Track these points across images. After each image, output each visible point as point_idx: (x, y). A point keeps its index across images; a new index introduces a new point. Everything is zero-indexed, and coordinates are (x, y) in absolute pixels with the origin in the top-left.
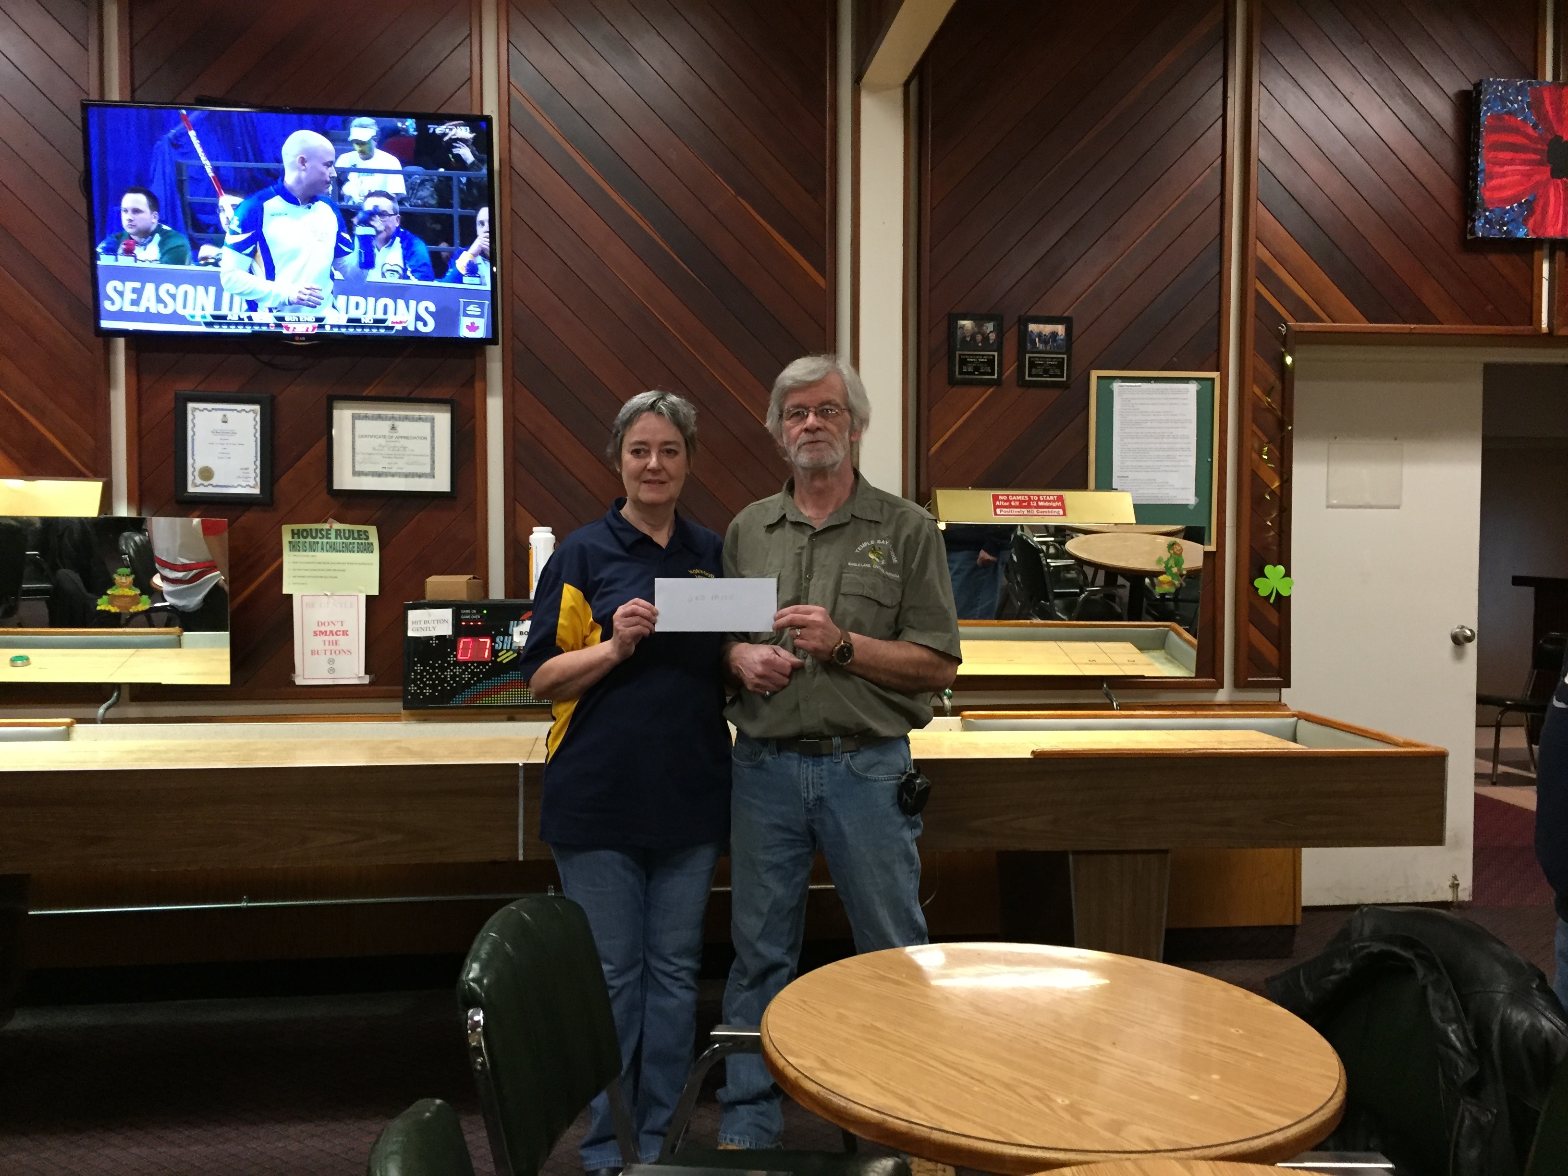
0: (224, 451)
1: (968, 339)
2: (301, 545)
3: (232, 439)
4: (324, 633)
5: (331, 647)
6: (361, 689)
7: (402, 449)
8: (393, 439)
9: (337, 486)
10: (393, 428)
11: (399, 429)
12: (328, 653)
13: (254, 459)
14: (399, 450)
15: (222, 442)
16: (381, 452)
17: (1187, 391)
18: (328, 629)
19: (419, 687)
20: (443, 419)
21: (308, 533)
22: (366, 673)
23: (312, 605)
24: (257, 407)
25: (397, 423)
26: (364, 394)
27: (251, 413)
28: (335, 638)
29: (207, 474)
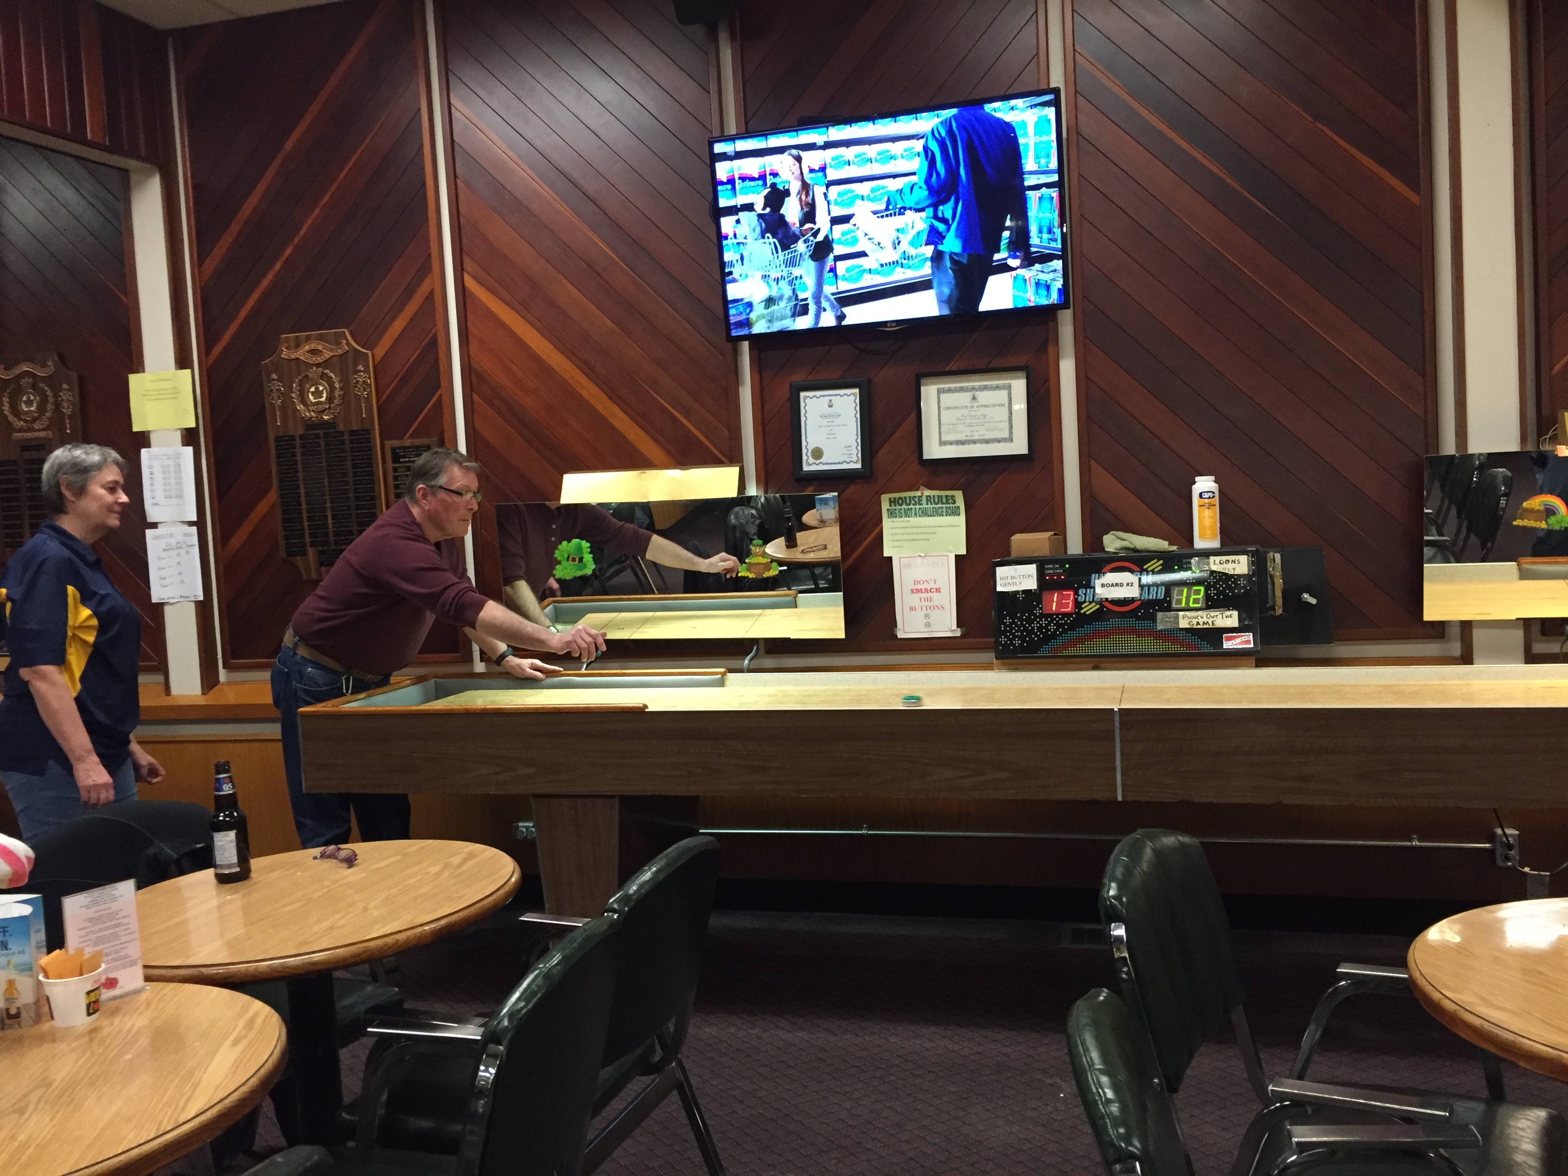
0: (832, 432)
2: (897, 512)
3: (837, 421)
4: (919, 591)
5: (926, 604)
6: (954, 641)
7: (982, 417)
8: (974, 409)
9: (926, 456)
10: (974, 398)
11: (979, 399)
12: (924, 609)
13: (856, 437)
14: (979, 419)
15: (829, 424)
16: (964, 421)
18: (923, 587)
19: (1009, 639)
20: (1019, 385)
21: (903, 501)
22: (958, 626)
23: (908, 566)
24: (857, 391)
25: (977, 393)
26: (947, 369)
27: (852, 396)
28: (929, 595)
29: (818, 453)
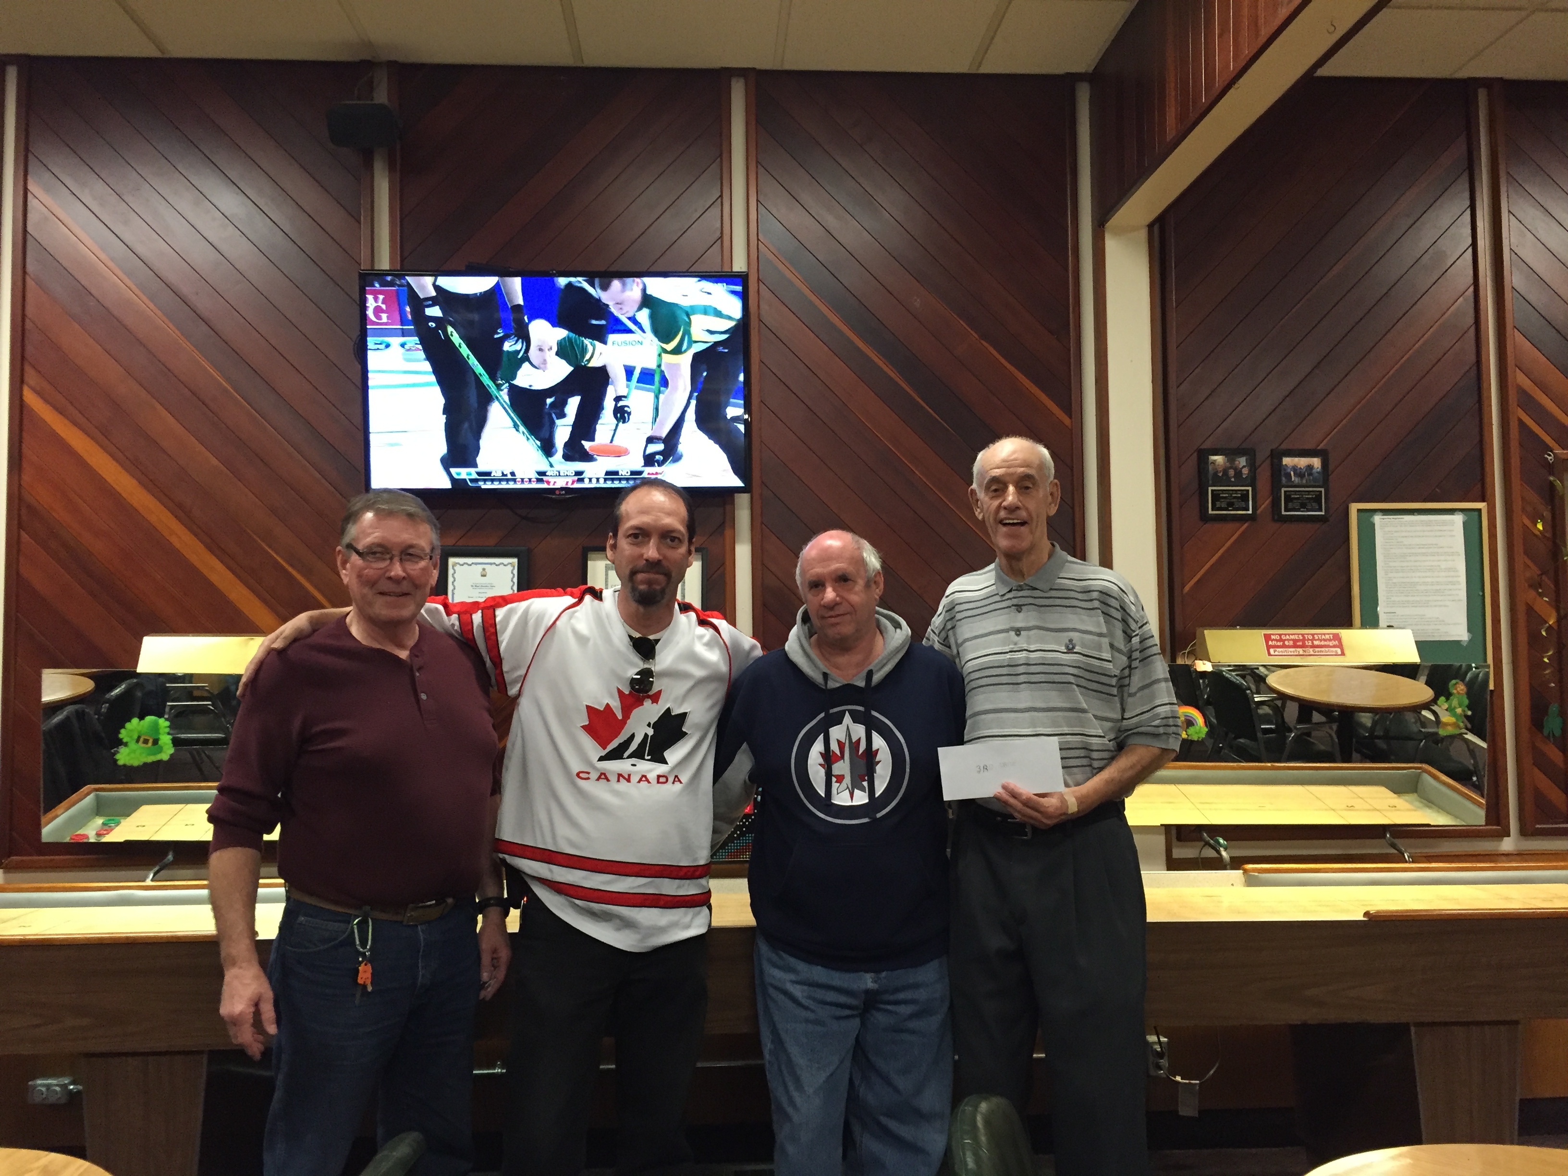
1: (1220, 475)
17: (1452, 523)
24: (515, 561)
27: (509, 566)
